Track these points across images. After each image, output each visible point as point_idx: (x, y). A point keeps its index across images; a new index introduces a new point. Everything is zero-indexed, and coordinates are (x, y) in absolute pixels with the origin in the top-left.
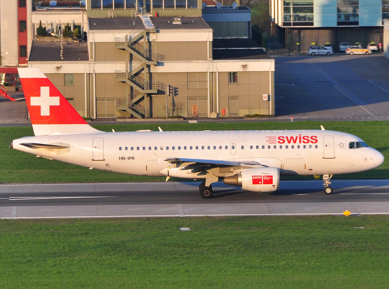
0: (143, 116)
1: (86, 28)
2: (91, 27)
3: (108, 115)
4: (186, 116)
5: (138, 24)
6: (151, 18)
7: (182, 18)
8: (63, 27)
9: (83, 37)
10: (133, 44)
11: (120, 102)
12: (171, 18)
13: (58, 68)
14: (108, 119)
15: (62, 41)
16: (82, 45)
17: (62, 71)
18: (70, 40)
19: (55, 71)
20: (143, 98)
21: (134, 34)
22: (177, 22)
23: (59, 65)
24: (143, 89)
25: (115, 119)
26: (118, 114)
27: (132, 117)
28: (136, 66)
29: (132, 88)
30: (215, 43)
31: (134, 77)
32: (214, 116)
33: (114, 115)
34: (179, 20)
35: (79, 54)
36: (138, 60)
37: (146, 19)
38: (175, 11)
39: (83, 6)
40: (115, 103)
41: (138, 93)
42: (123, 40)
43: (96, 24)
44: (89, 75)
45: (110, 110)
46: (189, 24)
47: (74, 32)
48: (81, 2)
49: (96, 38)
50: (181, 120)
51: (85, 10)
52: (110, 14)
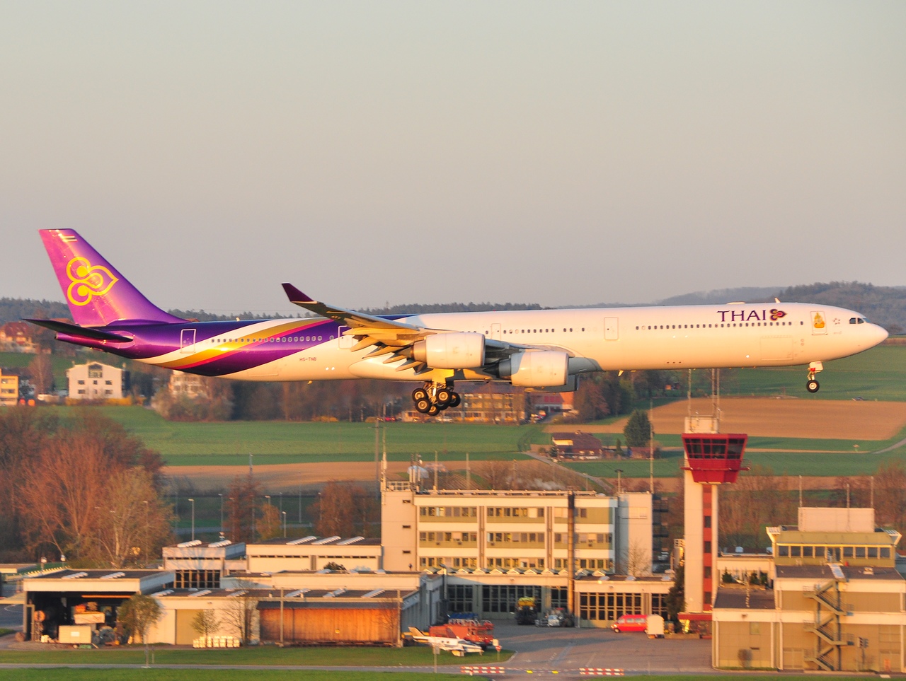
0: (832, 669)
1: (772, 575)
2: (779, 575)
3: (796, 666)
4: (877, 669)
5: (828, 573)
6: (841, 567)
7: (875, 568)
8: (749, 574)
9: (770, 586)
10: (822, 594)
11: (807, 653)
12: (862, 568)
13: (744, 616)
14: (795, 671)
15: (747, 589)
16: (769, 593)
17: (748, 619)
18: (756, 587)
19: (740, 619)
20: (832, 649)
21: (822, 583)
22: (869, 572)
23: (744, 613)
24: (832, 640)
25: (802, 671)
26: (806, 666)
27: (820, 669)
28: (824, 616)
29: (819, 638)
31: (823, 628)
33: (801, 666)
34: (871, 569)
35: (765, 602)
36: (826, 610)
37: (836, 568)
38: (866, 560)
39: (770, 553)
40: (803, 654)
41: (827, 644)
42: (811, 589)
43: (784, 572)
44: (776, 624)
45: (797, 661)
46: (880, 574)
47: (760, 579)
48: (768, 549)
49: (783, 585)
50: (873, 674)
51: (772, 557)
52: (799, 561)
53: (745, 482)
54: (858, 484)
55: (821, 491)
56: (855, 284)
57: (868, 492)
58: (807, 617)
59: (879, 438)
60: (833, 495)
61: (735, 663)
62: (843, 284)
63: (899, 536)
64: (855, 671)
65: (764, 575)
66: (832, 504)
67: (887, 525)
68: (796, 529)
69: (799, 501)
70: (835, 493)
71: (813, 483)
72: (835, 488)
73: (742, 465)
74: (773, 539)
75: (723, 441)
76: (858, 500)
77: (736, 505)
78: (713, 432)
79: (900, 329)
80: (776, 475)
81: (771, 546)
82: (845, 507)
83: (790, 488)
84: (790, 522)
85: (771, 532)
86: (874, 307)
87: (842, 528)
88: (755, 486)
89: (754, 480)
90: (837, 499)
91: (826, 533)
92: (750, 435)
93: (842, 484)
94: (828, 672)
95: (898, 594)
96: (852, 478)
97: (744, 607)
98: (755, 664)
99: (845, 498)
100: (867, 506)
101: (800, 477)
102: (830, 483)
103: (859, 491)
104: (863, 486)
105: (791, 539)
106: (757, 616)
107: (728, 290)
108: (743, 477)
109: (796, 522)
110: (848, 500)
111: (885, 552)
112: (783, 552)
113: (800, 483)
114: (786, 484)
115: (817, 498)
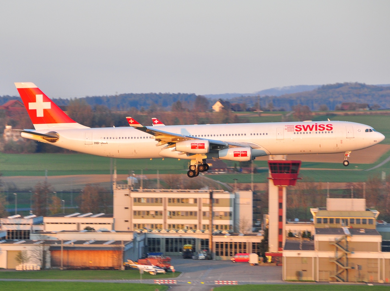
0: (344, 281)
1: (313, 233)
2: (317, 233)
3: (325, 280)
4: (366, 281)
5: (341, 232)
6: (349, 229)
7: (365, 229)
8: (302, 233)
9: (312, 238)
10: (338, 243)
11: (331, 273)
12: (359, 229)
13: (299, 254)
14: (325, 282)
15: (301, 240)
16: (312, 242)
17: (301, 256)
18: (305, 239)
19: (297, 256)
20: (343, 272)
21: (339, 237)
22: (362, 231)
23: (299, 252)
24: (343, 266)
25: (328, 282)
26: (330, 279)
27: (337, 281)
28: (340, 254)
29: (337, 265)
30: (383, 243)
31: (339, 260)
32: (382, 282)
33: (327, 280)
34: (363, 230)
35: (310, 247)
36: (341, 251)
37: (346, 229)
38: (361, 226)
39: (312, 222)
40: (329, 273)
41: (341, 268)
42: (333, 240)
43: (320, 231)
44: (315, 258)
45: (326, 277)
46: (368, 232)
47: (307, 235)
48: (311, 219)
49: (319, 238)
50: (364, 283)
51: (313, 224)
52: (327, 226)
53: (300, 185)
54: (357, 186)
55: (339, 190)
56: (356, 84)
57: (362, 190)
58: (330, 254)
59: (368, 162)
60: (344, 192)
61: (294, 278)
62: (351, 84)
63: (378, 213)
64: (355, 282)
65: (309, 233)
66: (344, 197)
67: (372, 207)
68: (326, 209)
69: (327, 195)
70: (346, 191)
71: (335, 186)
72: (346, 188)
73: (299, 177)
74: (314, 214)
75: (289, 164)
76: (357, 195)
77: (295, 197)
78: (284, 160)
79: (379, 107)
80: (315, 182)
81: (312, 218)
82: (350, 198)
83: (323, 188)
84: (322, 206)
85: (313, 211)
86: (366, 95)
87: (349, 209)
88: (305, 187)
89: (305, 184)
90: (346, 194)
91: (341, 211)
92: (303, 161)
93: (349, 186)
94: (342, 283)
95: (377, 243)
96: (355, 183)
97: (298, 249)
98: (304, 278)
99: (351, 193)
100: (362, 197)
101: (328, 183)
102: (343, 186)
103: (358, 190)
104: (360, 188)
105: (323, 215)
106: (305, 254)
107: (292, 87)
108: (299, 183)
109: (326, 206)
110: (352, 194)
111: (371, 221)
112: (319, 221)
113: (328, 186)
114: (321, 186)
115: (336, 194)
